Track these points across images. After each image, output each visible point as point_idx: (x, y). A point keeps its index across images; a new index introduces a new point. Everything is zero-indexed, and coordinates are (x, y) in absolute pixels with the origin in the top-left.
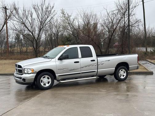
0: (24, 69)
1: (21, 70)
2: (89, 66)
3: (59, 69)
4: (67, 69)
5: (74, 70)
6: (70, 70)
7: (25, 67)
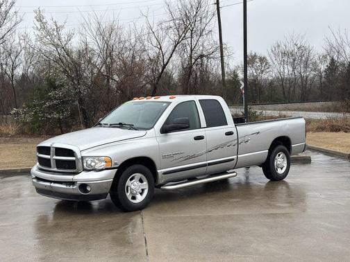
0: (82, 157)
1: (74, 161)
2: (222, 146)
3: (164, 157)
4: (181, 156)
5: (193, 157)
6: (187, 159)
7: (84, 154)
